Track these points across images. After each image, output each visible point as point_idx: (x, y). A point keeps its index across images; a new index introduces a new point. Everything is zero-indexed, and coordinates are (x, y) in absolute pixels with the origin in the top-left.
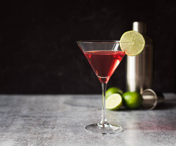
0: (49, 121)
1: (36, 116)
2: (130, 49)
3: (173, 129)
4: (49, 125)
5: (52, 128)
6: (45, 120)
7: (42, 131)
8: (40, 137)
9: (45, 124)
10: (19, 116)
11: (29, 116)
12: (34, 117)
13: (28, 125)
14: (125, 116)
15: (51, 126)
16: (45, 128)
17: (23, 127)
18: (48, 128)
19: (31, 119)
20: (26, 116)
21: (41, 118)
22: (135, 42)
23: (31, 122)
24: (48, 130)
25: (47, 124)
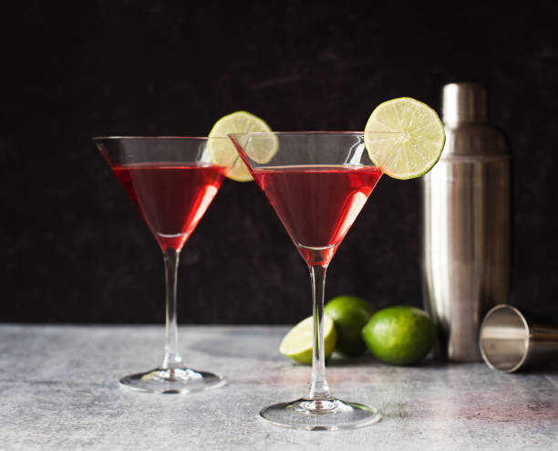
0: (113, 395)
1: (79, 381)
2: (397, 158)
3: (507, 421)
4: (106, 407)
5: (112, 416)
6: (102, 393)
7: (75, 423)
8: (57, 439)
9: (97, 405)
10: (25, 381)
11: (56, 383)
12: (70, 385)
13: (40, 407)
14: (367, 385)
15: (113, 409)
16: (91, 413)
17: (22, 412)
18: (100, 414)
19: (58, 391)
20: (49, 383)
21: (92, 388)
22: (411, 135)
23: (54, 399)
24: (95, 420)
25: (103, 404)
